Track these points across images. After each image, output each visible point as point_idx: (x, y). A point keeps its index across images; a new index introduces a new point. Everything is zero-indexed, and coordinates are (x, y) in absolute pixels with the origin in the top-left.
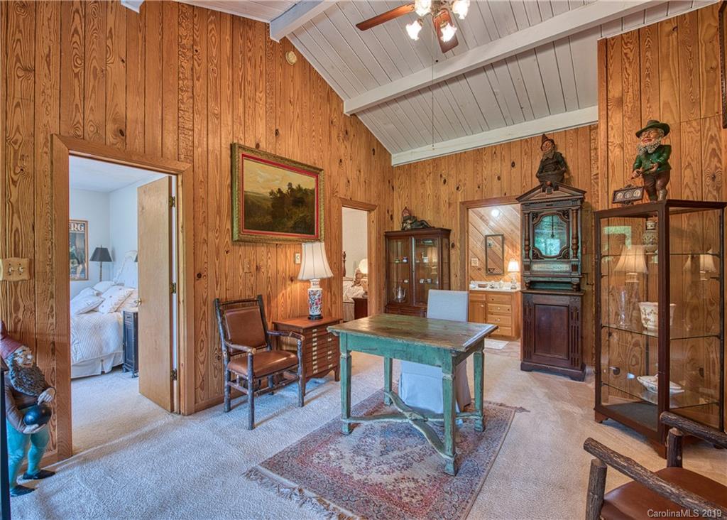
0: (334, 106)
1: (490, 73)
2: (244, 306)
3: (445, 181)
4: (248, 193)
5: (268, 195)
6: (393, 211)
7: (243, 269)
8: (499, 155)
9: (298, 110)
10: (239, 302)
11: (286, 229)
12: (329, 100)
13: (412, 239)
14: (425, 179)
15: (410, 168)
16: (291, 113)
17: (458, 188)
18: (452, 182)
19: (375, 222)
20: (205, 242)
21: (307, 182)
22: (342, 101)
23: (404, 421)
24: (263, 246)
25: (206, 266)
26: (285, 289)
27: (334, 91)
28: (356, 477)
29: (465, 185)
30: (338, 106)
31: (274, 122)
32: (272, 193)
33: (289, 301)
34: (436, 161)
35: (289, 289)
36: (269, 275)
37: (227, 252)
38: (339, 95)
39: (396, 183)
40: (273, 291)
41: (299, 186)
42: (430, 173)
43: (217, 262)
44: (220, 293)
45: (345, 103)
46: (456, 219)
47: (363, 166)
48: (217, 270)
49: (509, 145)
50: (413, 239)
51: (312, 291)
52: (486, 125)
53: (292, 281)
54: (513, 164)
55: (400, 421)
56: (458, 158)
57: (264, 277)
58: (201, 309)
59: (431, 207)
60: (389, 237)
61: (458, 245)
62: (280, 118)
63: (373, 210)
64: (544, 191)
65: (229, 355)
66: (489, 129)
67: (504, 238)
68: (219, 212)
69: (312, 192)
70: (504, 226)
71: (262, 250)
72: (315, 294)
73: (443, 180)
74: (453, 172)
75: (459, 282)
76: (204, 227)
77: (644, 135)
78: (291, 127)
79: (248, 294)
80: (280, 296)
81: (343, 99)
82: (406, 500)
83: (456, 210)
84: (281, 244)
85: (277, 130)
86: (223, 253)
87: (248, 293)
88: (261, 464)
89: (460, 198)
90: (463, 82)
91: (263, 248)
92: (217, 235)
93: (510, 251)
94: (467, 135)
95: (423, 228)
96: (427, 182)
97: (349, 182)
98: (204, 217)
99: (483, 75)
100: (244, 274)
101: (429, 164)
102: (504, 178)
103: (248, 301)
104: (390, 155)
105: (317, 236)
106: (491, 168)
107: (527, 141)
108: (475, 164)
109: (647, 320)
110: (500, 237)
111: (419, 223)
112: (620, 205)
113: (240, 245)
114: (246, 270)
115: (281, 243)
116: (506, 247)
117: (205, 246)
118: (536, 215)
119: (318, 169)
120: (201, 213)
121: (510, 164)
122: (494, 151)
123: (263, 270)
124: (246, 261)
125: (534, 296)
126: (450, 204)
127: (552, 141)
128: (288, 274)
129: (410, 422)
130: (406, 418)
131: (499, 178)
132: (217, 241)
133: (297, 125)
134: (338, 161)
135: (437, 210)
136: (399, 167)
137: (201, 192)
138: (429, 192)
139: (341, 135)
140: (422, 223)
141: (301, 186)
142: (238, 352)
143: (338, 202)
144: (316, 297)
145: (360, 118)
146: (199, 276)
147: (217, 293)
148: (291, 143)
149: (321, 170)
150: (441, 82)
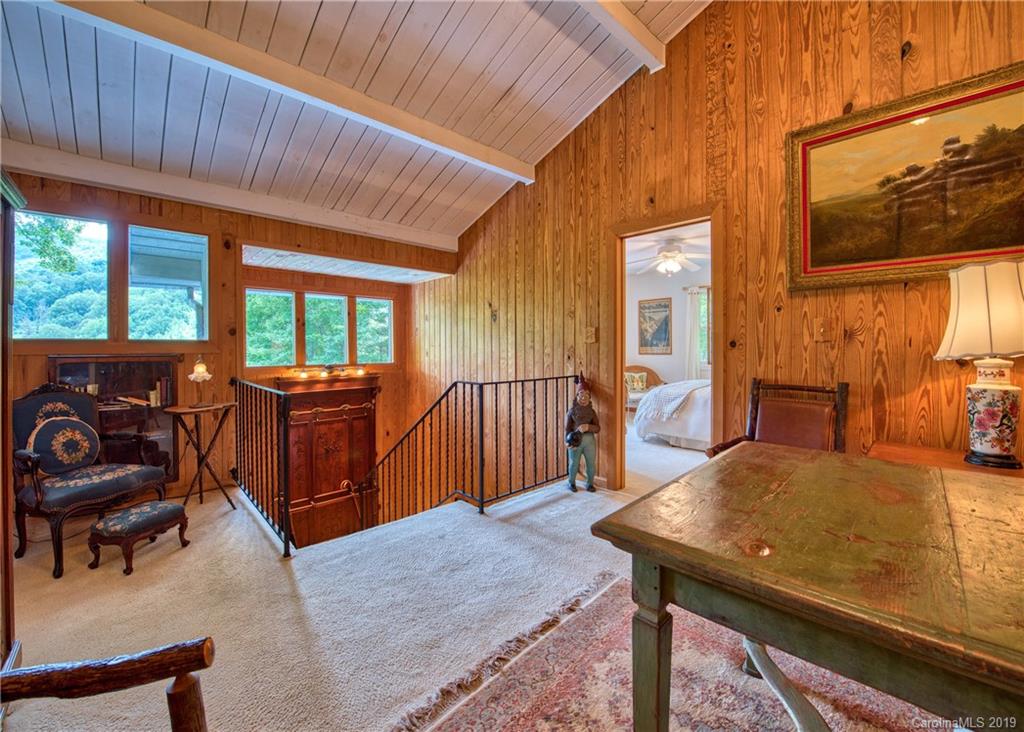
5: (875, 189)
7: (811, 335)
11: (934, 247)
20: (743, 298)
24: (861, 291)
25: (743, 330)
32: (887, 182)
36: (881, 346)
37: (779, 309)
40: (892, 381)
43: (761, 326)
44: (765, 371)
48: (761, 336)
57: (865, 351)
58: (735, 389)
68: (764, 250)
71: (859, 300)
76: (740, 277)
79: (821, 378)
84: (917, 283)
85: (906, 46)
86: (772, 312)
91: (861, 296)
92: (760, 286)
98: (741, 265)
100: (813, 344)
113: (805, 297)
114: (818, 338)
117: (743, 302)
120: (736, 260)
123: (862, 338)
132: (761, 295)
137: (737, 231)
146: (733, 344)
147: (761, 370)
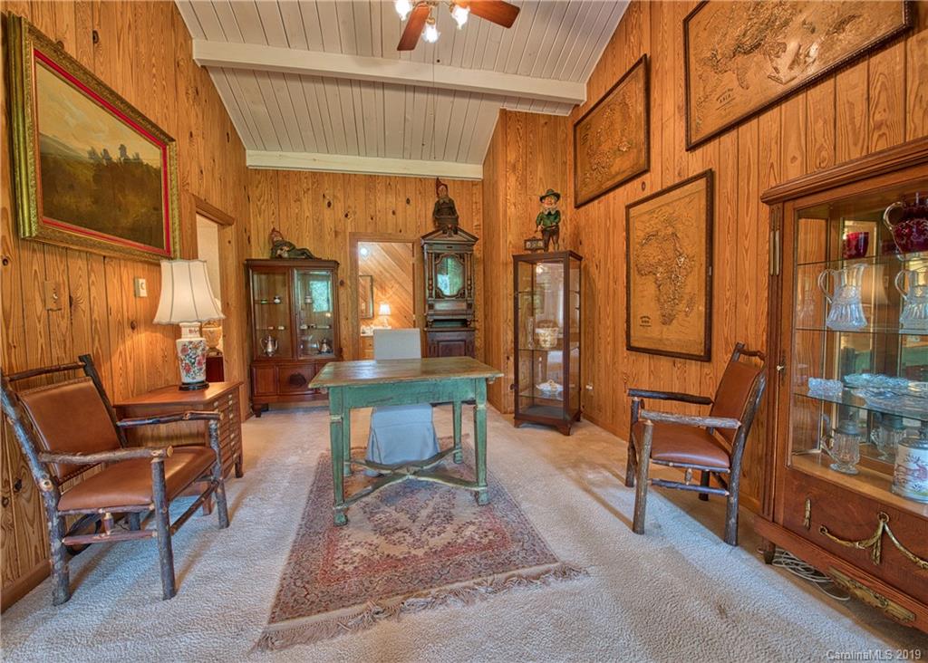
0: (181, 40)
1: (410, 95)
2: (50, 381)
3: (329, 204)
4: (47, 140)
5: (87, 155)
6: (250, 231)
7: (44, 301)
8: (393, 187)
9: (129, 15)
10: (40, 372)
12: (173, 25)
13: (293, 272)
14: (302, 196)
15: (278, 178)
16: (119, 14)
17: (346, 216)
18: (339, 208)
19: (233, 242)
21: (149, 154)
22: (191, 39)
23: (405, 479)
24: (80, 256)
26: (124, 342)
27: (179, 14)
28: (420, 553)
29: (355, 213)
30: (185, 41)
31: (90, 13)
32: (93, 153)
33: (130, 365)
34: (317, 176)
35: (129, 343)
36: (95, 316)
38: (187, 24)
39: (255, 193)
40: (103, 348)
41: (137, 155)
42: (308, 189)
45: (194, 41)
46: (345, 252)
47: (217, 154)
49: (404, 179)
50: (295, 272)
51: (191, 342)
52: (383, 150)
53: (133, 328)
54: (408, 201)
55: (400, 481)
56: (346, 178)
57: (86, 319)
59: (311, 233)
60: (250, 267)
61: (348, 282)
62: (99, 11)
63: (230, 225)
64: (444, 233)
65: (56, 482)
66: (385, 157)
67: (372, 280)
69: (157, 172)
70: (372, 266)
71: (79, 265)
72: (196, 348)
73: (327, 202)
74: (340, 195)
75: (350, 325)
77: (546, 201)
78: (119, 41)
80: (115, 358)
81: (193, 36)
82: (485, 541)
83: (346, 241)
84: (110, 257)
85: (95, 32)
87: (57, 352)
88: (272, 620)
89: (349, 228)
90: (379, 92)
91: (80, 262)
93: (380, 294)
94: (359, 155)
95: (306, 258)
96: (304, 200)
97: (202, 172)
99: (402, 94)
100: (45, 312)
101: (306, 178)
102: (399, 212)
103: (58, 370)
104: (245, 149)
105: (169, 251)
106: (385, 201)
107: (421, 180)
108: (368, 192)
109: (545, 341)
110: (369, 278)
111: (299, 253)
112: (530, 252)
113: (34, 250)
114: (51, 305)
115: (112, 254)
116: (375, 289)
118: (437, 256)
119: (167, 136)
121: (405, 200)
122: (390, 182)
123: (82, 306)
124: (50, 285)
125: (437, 334)
126: (336, 233)
127: (446, 186)
128: (126, 314)
129: (411, 477)
130: (404, 475)
131: (394, 213)
133: (129, 41)
134: (188, 135)
135: (321, 238)
136: (257, 171)
138: (307, 214)
139: (190, 92)
140: (303, 252)
141: (141, 157)
142: (74, 471)
143: (190, 202)
144: (199, 352)
145: (211, 75)
148: (119, 69)
149: (173, 140)
150: (355, 80)
